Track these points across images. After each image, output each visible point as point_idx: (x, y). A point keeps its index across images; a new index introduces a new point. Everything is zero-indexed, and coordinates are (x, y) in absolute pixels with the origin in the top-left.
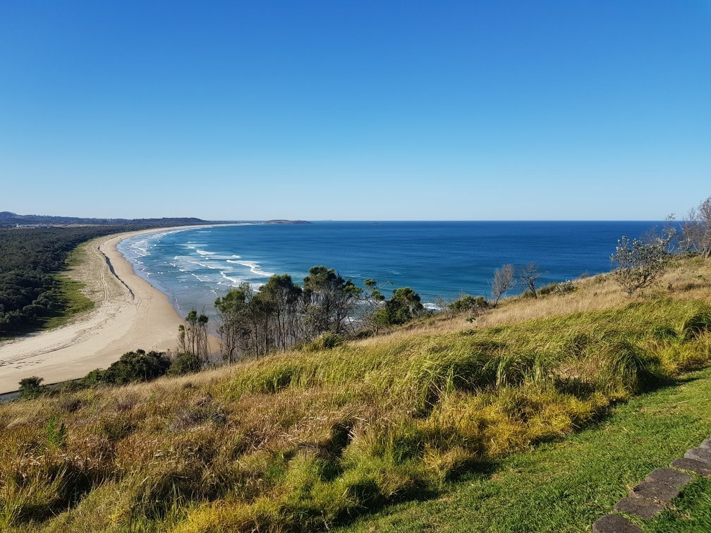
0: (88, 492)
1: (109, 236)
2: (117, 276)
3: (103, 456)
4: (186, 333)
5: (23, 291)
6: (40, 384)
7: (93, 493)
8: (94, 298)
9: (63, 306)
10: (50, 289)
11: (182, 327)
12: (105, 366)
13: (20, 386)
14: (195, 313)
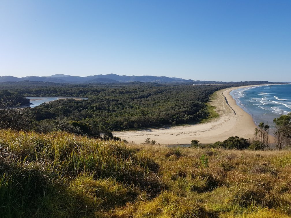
0: (216, 188)
1: (227, 89)
2: (229, 105)
3: (222, 175)
4: (258, 132)
5: (194, 108)
6: (198, 143)
7: (218, 188)
8: (219, 113)
9: (207, 115)
10: (203, 108)
11: (257, 129)
12: (222, 140)
13: (191, 142)
14: (263, 124)
